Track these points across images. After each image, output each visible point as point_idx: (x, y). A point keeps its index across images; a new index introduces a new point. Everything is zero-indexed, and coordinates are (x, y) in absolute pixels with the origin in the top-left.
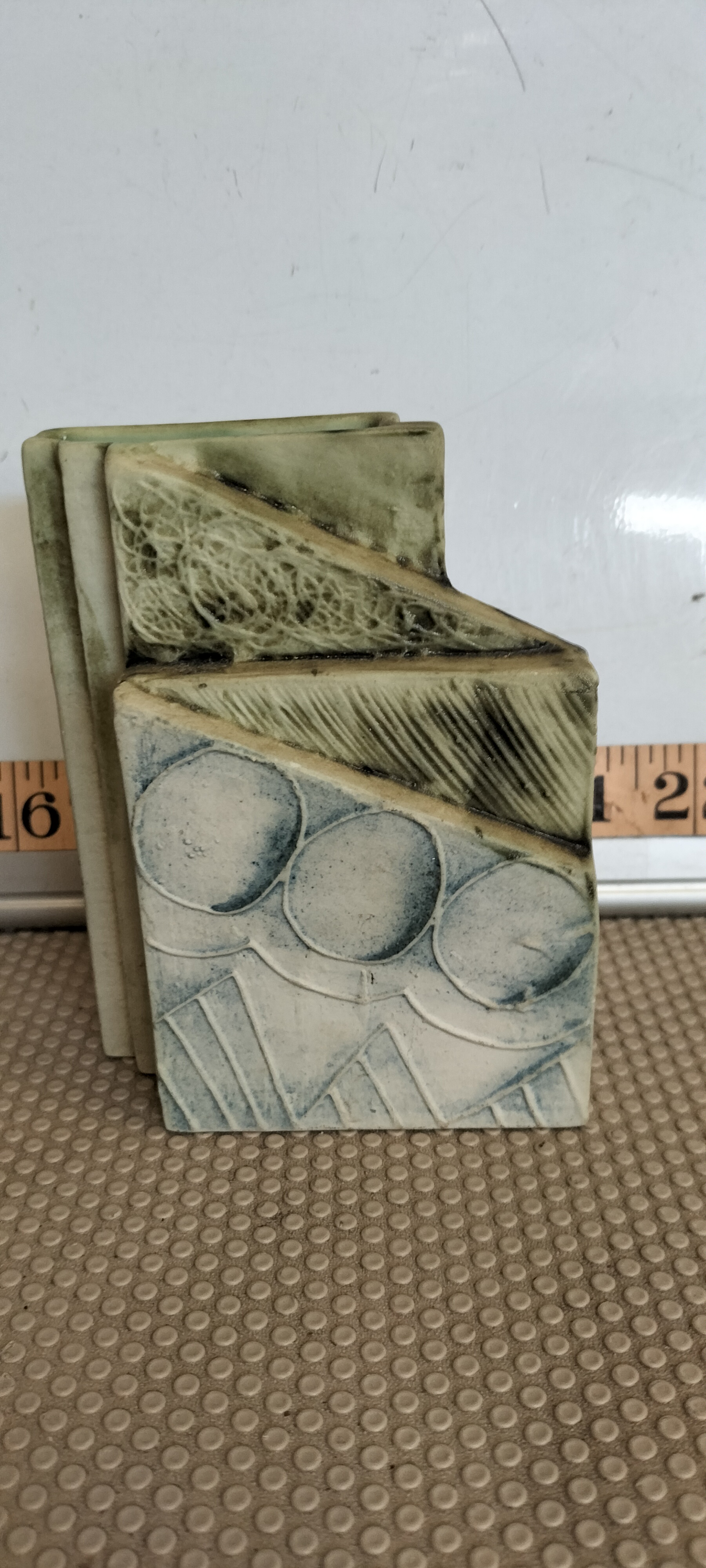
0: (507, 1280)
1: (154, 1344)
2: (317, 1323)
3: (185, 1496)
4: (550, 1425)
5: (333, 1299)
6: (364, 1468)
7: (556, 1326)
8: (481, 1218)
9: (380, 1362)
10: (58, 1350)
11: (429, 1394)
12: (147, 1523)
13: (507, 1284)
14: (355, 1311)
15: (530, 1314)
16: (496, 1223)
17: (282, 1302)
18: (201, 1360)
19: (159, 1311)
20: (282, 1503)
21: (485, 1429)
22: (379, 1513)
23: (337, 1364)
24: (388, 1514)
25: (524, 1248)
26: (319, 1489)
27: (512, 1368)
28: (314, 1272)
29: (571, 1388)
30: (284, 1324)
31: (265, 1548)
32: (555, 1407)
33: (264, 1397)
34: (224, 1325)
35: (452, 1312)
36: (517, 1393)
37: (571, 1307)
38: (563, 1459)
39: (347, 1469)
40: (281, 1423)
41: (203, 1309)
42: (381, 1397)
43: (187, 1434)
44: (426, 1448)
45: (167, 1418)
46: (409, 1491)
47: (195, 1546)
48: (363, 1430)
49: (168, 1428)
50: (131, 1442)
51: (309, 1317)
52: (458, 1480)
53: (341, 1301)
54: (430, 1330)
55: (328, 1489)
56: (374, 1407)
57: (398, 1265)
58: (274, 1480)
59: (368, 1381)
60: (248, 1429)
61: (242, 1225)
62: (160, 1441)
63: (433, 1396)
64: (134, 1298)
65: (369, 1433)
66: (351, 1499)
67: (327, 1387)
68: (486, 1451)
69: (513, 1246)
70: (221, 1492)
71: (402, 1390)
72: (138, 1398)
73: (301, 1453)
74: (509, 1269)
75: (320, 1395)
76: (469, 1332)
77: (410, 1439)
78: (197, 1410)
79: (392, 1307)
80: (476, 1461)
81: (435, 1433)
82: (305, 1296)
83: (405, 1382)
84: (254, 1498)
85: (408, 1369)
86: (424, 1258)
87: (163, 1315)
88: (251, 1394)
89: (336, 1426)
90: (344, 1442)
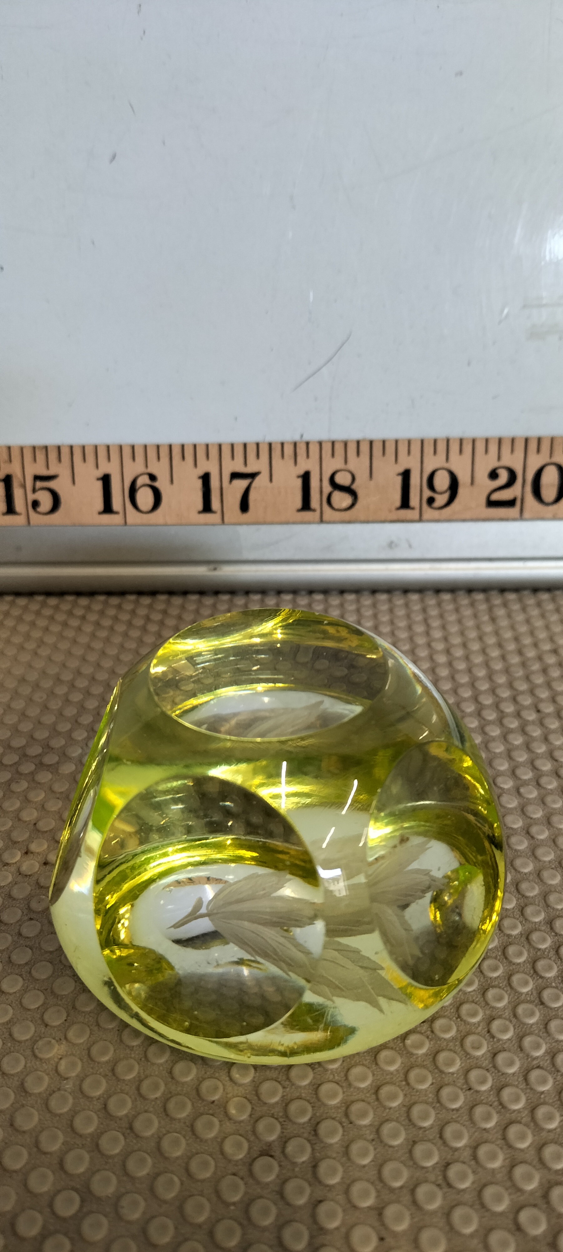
6: (499, 1071)
12: (314, 1114)
20: (430, 1100)
26: (462, 1089)
39: (484, 1072)
42: (505, 1008)
44: (552, 1055)
47: (360, 1137)
56: (500, 1017)
58: (421, 1080)
59: (491, 993)
66: (491, 1099)
70: (376, 1090)
71: (523, 1002)
73: (442, 1057)
77: (536, 1047)
85: (525, 984)
90: (478, 1048)
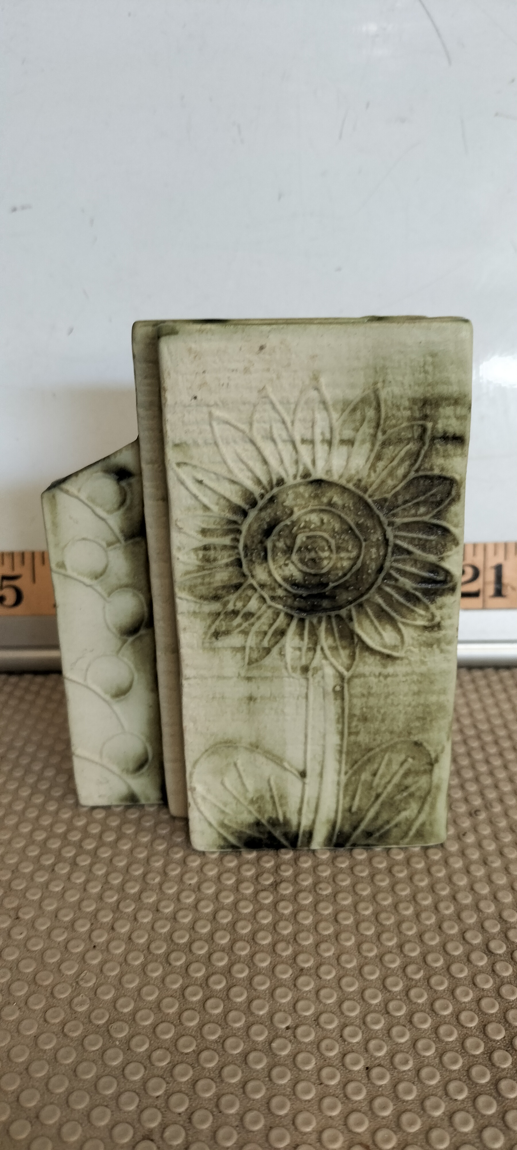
0: (444, 933)
1: (189, 975)
2: (307, 962)
3: (217, 1087)
4: (482, 1039)
5: (317, 945)
6: (346, 1069)
7: (482, 966)
8: (422, 888)
9: (354, 991)
10: (120, 978)
11: (391, 1015)
12: (190, 1105)
13: (444, 936)
14: (334, 954)
15: (463, 957)
16: (434, 891)
17: (280, 946)
18: (224, 988)
19: (191, 951)
20: (288, 1093)
21: (434, 1041)
22: (360, 1102)
23: (323, 992)
24: (366, 1103)
25: (456, 910)
26: (315, 1084)
27: (451, 997)
28: (302, 924)
29: (497, 1013)
30: (283, 962)
31: (278, 1126)
32: (485, 1026)
33: (271, 1016)
34: (239, 962)
35: (405, 956)
36: (456, 1015)
37: (493, 953)
38: (493, 1065)
39: (334, 1069)
40: (284, 1034)
41: (223, 950)
42: (356, 1017)
43: (216, 1042)
44: (392, 1056)
45: (201, 1029)
46: (381, 1086)
47: (226, 1124)
48: (344, 1041)
49: (202, 1037)
50: (176, 1045)
51: (301, 958)
52: (416, 1079)
53: (323, 946)
54: (390, 968)
55: (321, 1084)
56: (352, 1024)
57: (363, 921)
58: (282, 1076)
59: (346, 1005)
60: (261, 1039)
61: (248, 890)
62: (196, 1046)
63: (394, 1017)
64: (172, 941)
65: (349, 1043)
66: (338, 1091)
67: (316, 1009)
68: (435, 1058)
69: (447, 908)
70: (244, 1085)
71: (372, 1012)
72: (180, 1014)
73: (300, 1057)
74: (445, 925)
75: (312, 1015)
76: (418, 971)
77: (379, 1048)
78: (223, 1024)
79: (361, 951)
80: (428, 1065)
81: (397, 1044)
82: (297, 942)
83: (373, 1007)
84: (267, 1089)
85: (375, 997)
86: (383, 916)
87: (194, 954)
88: (261, 1013)
89: (324, 1038)
90: (331, 1050)
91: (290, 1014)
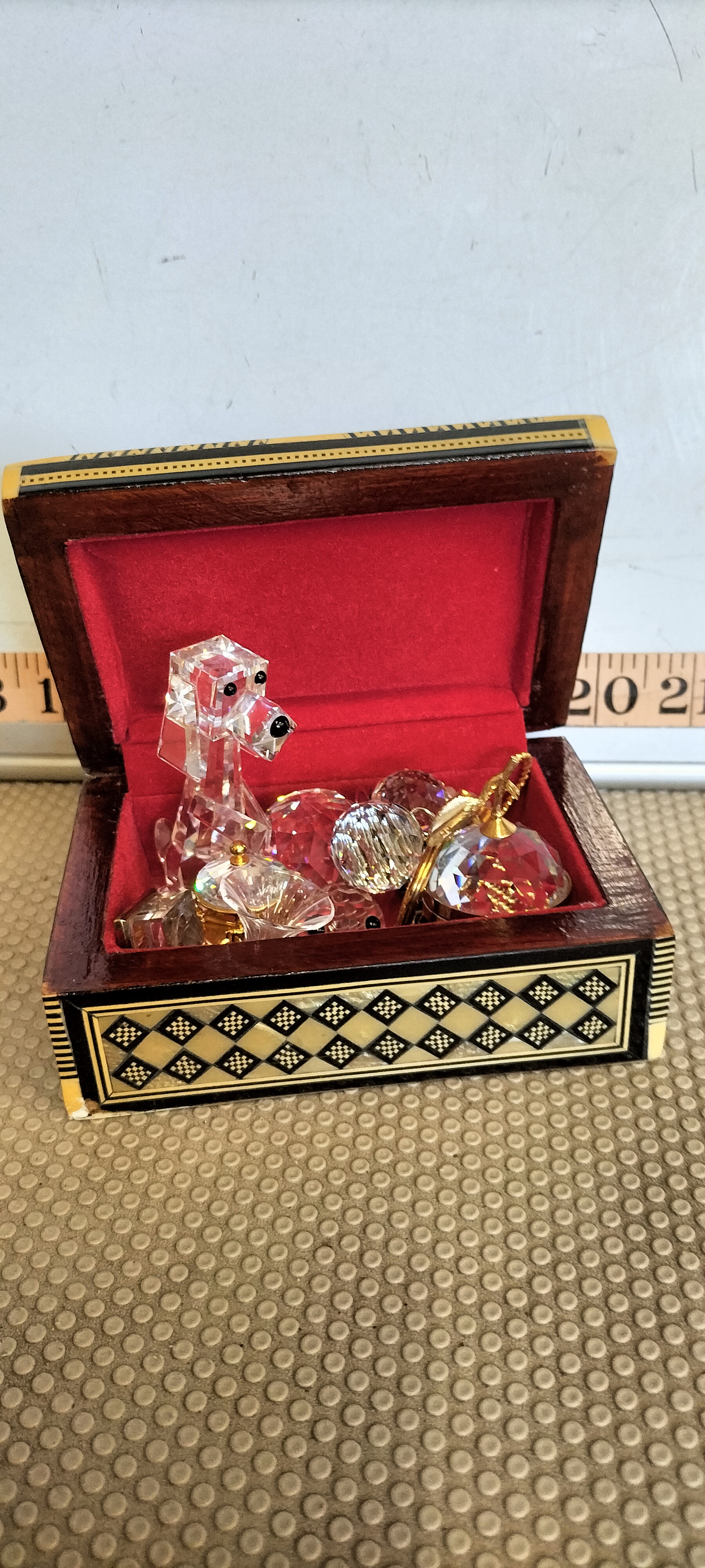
3: (389, 1205)
4: (639, 1176)
6: (509, 1195)
7: (646, 1110)
9: (520, 1126)
11: (554, 1150)
12: (365, 1219)
15: (629, 1100)
20: (453, 1213)
21: (593, 1175)
22: (520, 1224)
23: (490, 1125)
24: (525, 1225)
26: (478, 1206)
27: (614, 1137)
29: (656, 1153)
30: (453, 1096)
31: (444, 1240)
32: (643, 1164)
33: (440, 1144)
36: (617, 1153)
37: (658, 1098)
38: (647, 1199)
39: (498, 1195)
40: (451, 1162)
42: (521, 1150)
43: (388, 1165)
44: (552, 1185)
45: (374, 1154)
46: (540, 1212)
47: (397, 1236)
48: (508, 1170)
49: (375, 1160)
50: (350, 1167)
52: (574, 1207)
54: (556, 1106)
55: (485, 1207)
56: (516, 1156)
58: (449, 1198)
59: (511, 1138)
60: (429, 1165)
62: (370, 1168)
63: (557, 1151)
65: (512, 1172)
66: (500, 1214)
67: (483, 1140)
68: (593, 1190)
70: (413, 1204)
71: (536, 1145)
72: (354, 1139)
73: (466, 1182)
75: (478, 1145)
76: (583, 1110)
77: (541, 1179)
78: (395, 1149)
80: (586, 1196)
81: (557, 1175)
83: (538, 1141)
84: (435, 1209)
85: (540, 1132)
88: (431, 1141)
89: (490, 1167)
90: (495, 1177)
91: (458, 1144)
